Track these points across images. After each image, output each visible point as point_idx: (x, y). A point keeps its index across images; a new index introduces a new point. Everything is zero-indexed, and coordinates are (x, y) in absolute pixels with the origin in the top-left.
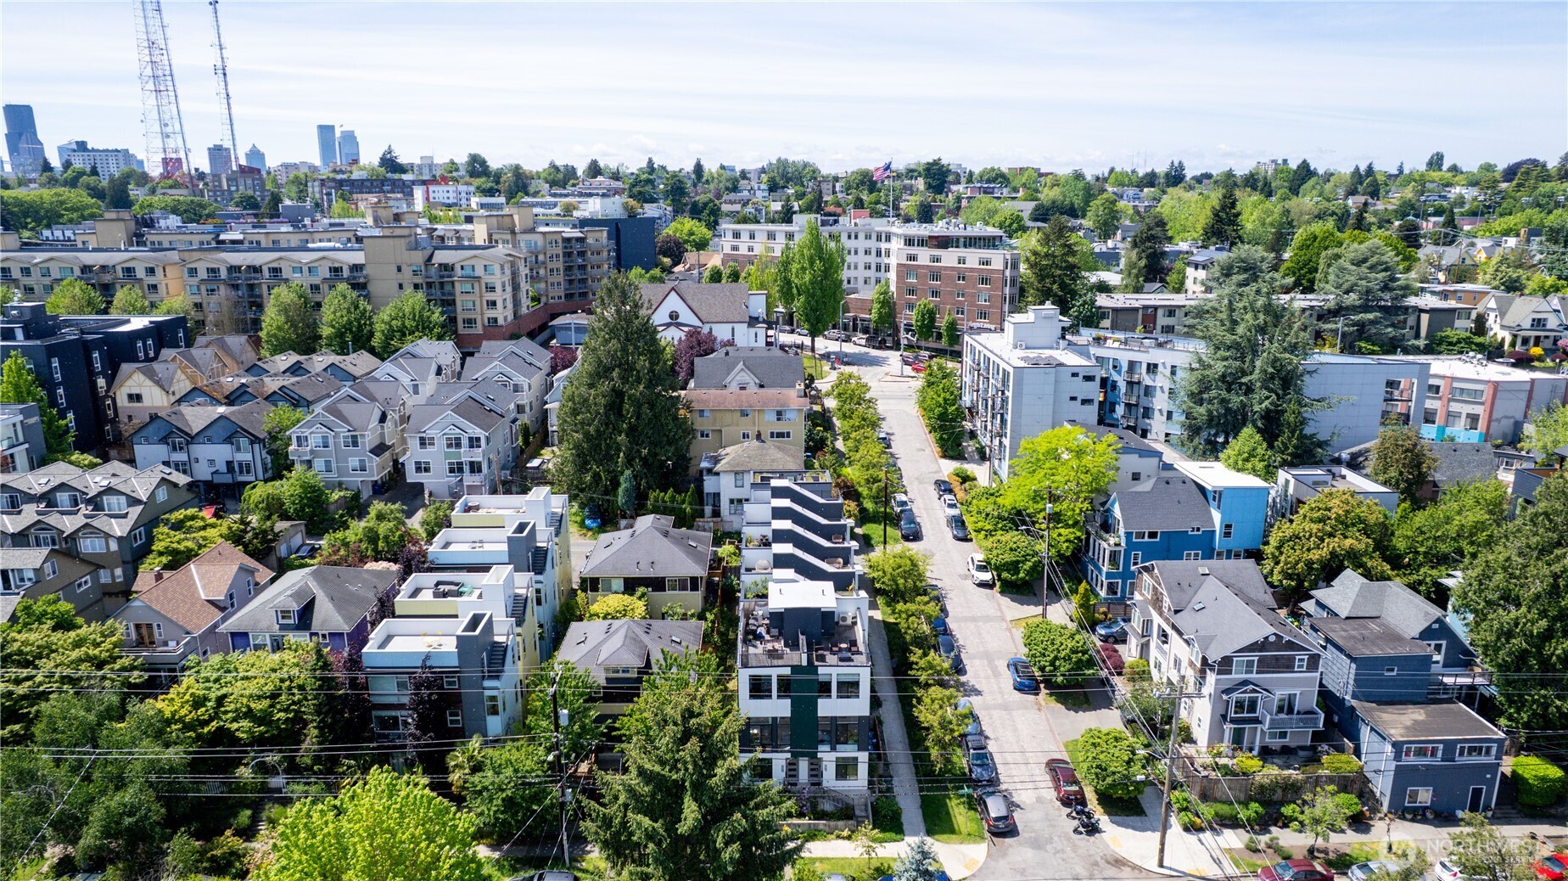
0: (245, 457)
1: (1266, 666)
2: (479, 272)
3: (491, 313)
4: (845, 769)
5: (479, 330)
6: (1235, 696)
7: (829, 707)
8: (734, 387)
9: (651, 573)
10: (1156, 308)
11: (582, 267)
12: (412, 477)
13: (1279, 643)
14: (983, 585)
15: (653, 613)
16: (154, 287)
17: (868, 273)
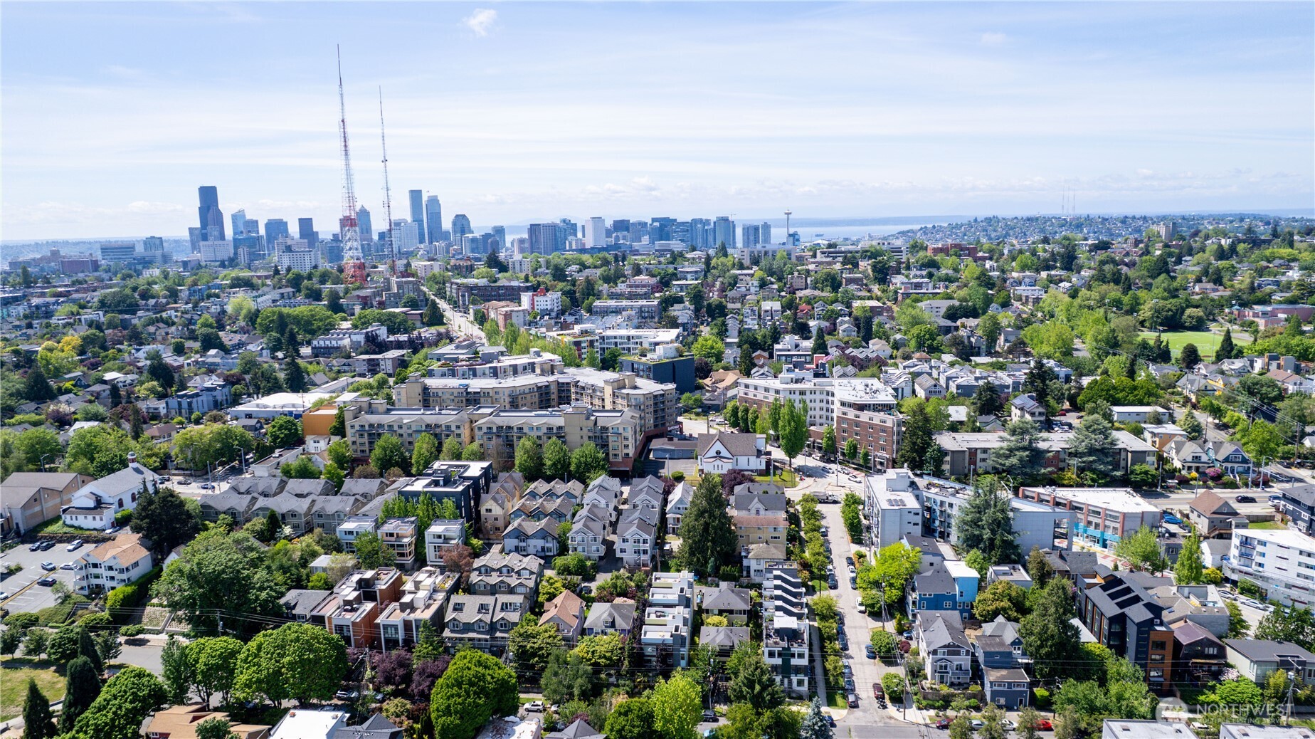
0: (549, 545)
1: (950, 653)
2: (621, 431)
3: (626, 451)
4: (800, 683)
5: (620, 459)
6: (939, 663)
7: (795, 661)
8: (753, 511)
9: (729, 608)
10: (976, 449)
11: (663, 410)
12: (618, 555)
13: (954, 646)
14: (861, 612)
15: (731, 624)
16: (459, 435)
17: (822, 413)
